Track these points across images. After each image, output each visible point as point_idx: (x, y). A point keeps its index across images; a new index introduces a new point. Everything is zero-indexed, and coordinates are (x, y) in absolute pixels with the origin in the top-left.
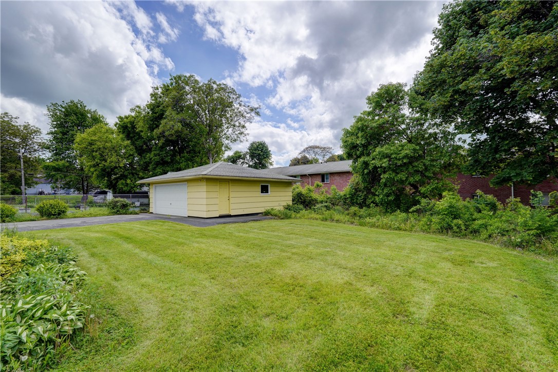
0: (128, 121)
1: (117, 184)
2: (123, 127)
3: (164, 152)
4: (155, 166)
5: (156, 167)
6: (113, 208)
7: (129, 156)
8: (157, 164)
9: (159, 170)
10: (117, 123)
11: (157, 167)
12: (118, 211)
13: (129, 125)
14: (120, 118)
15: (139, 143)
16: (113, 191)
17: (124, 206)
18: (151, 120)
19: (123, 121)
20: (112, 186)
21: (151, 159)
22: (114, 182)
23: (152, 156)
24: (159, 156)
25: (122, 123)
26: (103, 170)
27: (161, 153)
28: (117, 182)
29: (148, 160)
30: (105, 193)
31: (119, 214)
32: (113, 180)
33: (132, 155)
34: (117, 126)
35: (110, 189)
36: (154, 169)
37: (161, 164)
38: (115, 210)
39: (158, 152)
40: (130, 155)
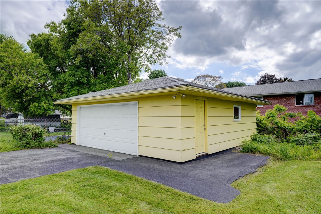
0: (41, 38)
1: (30, 107)
2: (36, 45)
3: (80, 72)
4: (70, 87)
5: (70, 89)
6: (21, 139)
7: (42, 76)
8: (72, 85)
9: (74, 92)
10: (30, 41)
11: (72, 88)
12: (27, 143)
13: (43, 43)
14: (34, 36)
15: (53, 63)
16: (24, 114)
17: (37, 136)
18: (67, 38)
19: (36, 39)
20: (24, 109)
21: (65, 80)
22: (26, 104)
23: (66, 77)
24: (74, 76)
25: (36, 41)
26: (13, 90)
27: (76, 73)
28: (29, 105)
29: (62, 80)
30: (16, 116)
31: (29, 148)
32: (25, 102)
33: (46, 75)
34: (30, 44)
35: (21, 112)
36: (69, 90)
37: (77, 85)
38: (24, 142)
39: (73, 72)
40: (44, 75)
